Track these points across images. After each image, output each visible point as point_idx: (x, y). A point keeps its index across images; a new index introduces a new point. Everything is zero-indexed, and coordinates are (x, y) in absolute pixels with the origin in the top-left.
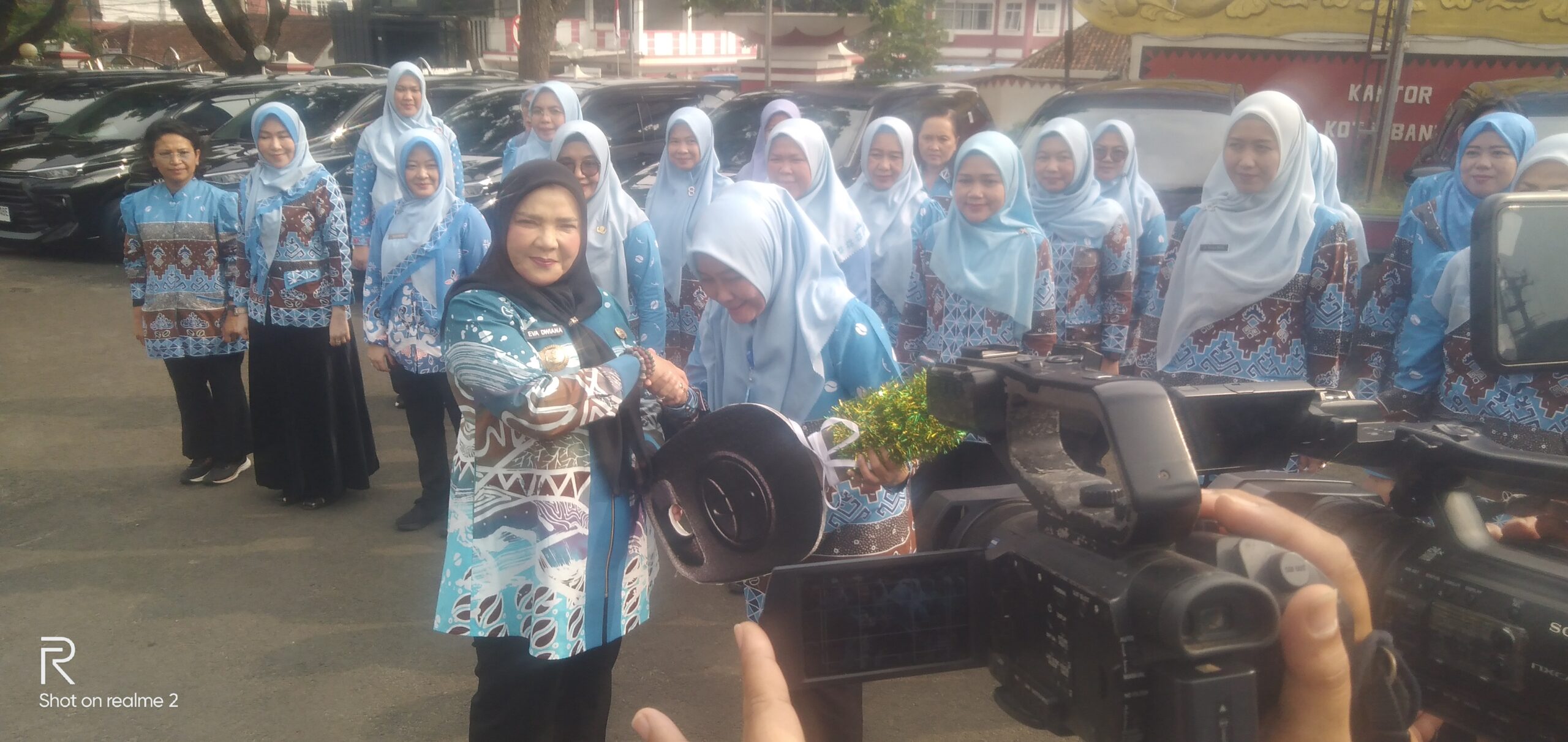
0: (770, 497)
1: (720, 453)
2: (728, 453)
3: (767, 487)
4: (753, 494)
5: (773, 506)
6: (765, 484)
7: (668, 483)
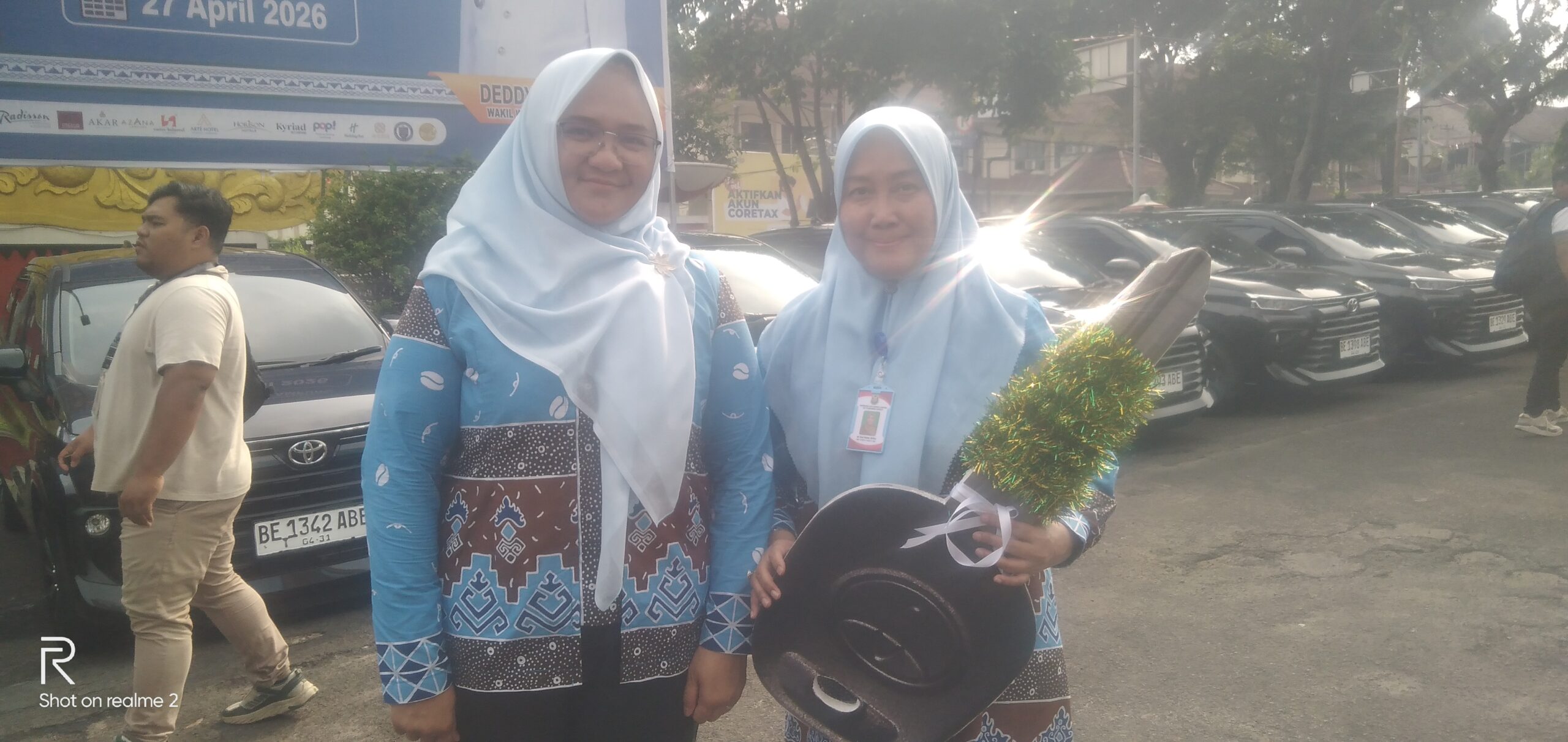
0: (942, 600)
1: (843, 579)
2: (854, 574)
3: (931, 590)
4: (916, 609)
5: (952, 610)
6: (926, 587)
7: (793, 655)
